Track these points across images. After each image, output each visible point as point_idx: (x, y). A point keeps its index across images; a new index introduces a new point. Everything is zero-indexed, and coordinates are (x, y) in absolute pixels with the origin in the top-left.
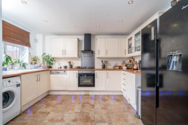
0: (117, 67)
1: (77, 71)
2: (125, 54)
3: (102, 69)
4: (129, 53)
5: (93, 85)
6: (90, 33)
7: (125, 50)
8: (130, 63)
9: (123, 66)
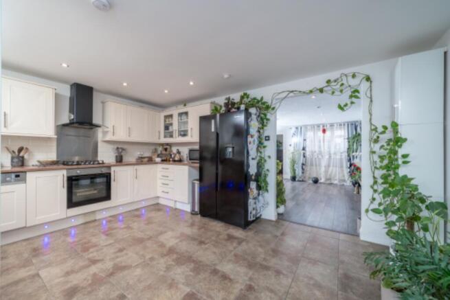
0: (146, 160)
1: (65, 172)
2: (159, 138)
3: (115, 163)
4: (165, 137)
5: (107, 197)
6: (91, 85)
7: (159, 132)
8: (164, 152)
9: (153, 157)
